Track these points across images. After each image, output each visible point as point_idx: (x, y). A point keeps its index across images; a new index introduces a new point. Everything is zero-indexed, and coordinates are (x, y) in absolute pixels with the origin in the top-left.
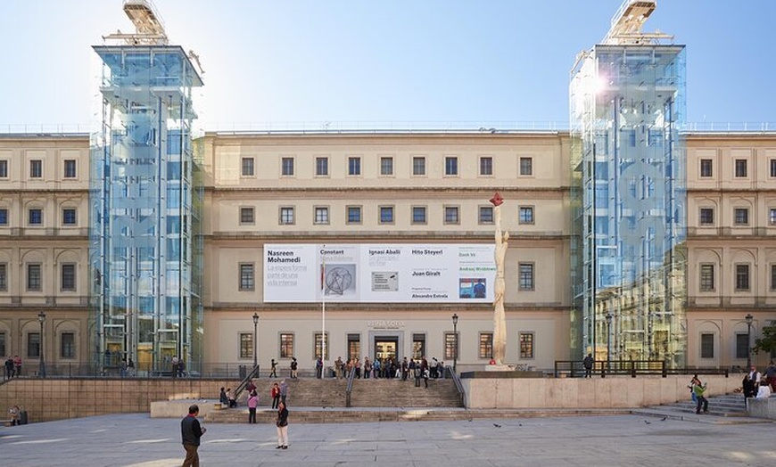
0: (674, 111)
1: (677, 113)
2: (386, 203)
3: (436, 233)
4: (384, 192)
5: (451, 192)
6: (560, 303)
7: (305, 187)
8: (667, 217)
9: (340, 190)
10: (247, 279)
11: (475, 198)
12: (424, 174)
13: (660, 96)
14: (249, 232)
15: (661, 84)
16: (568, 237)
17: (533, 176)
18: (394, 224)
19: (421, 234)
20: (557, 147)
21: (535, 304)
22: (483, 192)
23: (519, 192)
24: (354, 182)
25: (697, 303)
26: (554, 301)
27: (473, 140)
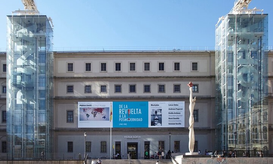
0: (263, 42)
1: (264, 44)
2: (133, 83)
3: (155, 97)
4: (132, 78)
5: (161, 78)
6: (210, 127)
7: (96, 76)
8: (259, 89)
9: (112, 78)
10: (70, 117)
11: (172, 81)
12: (149, 70)
13: (256, 36)
14: (71, 96)
15: (257, 31)
16: (214, 98)
17: (198, 71)
18: (136, 93)
19: (148, 97)
20: (208, 58)
21: (198, 128)
22: (176, 78)
23: (192, 78)
24: (118, 74)
25: (272, 127)
26: (207, 126)
27: (171, 55)
